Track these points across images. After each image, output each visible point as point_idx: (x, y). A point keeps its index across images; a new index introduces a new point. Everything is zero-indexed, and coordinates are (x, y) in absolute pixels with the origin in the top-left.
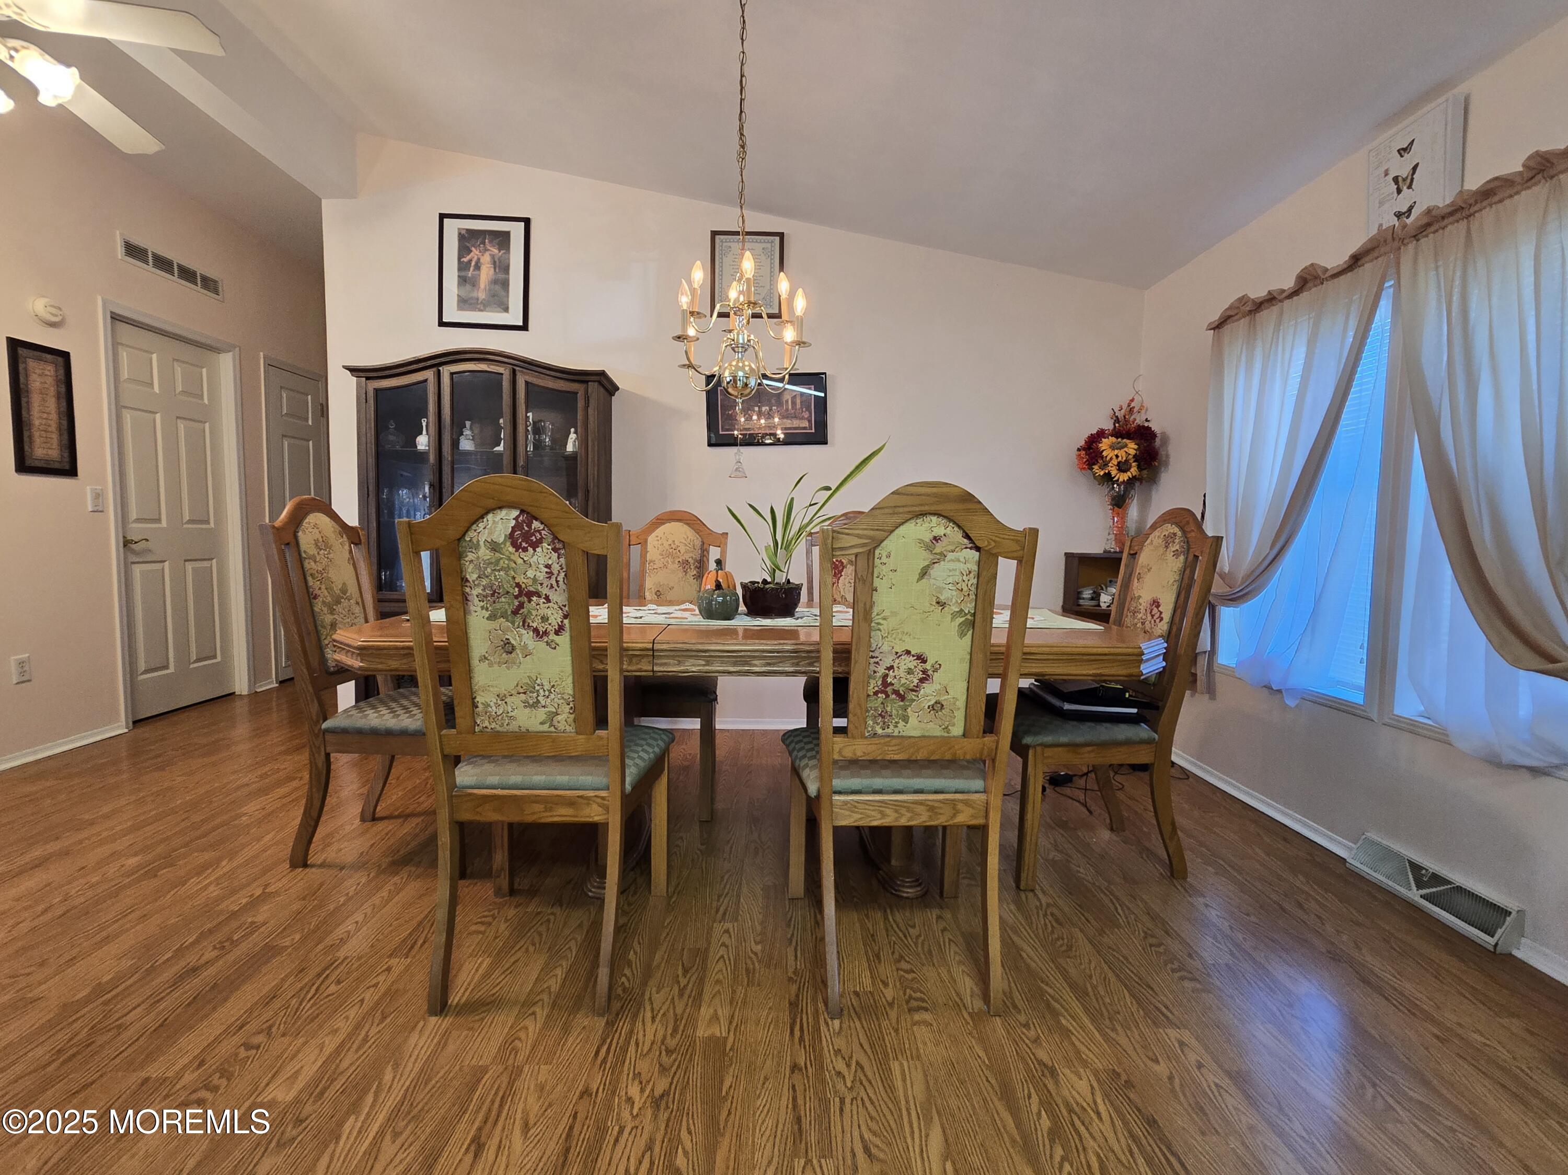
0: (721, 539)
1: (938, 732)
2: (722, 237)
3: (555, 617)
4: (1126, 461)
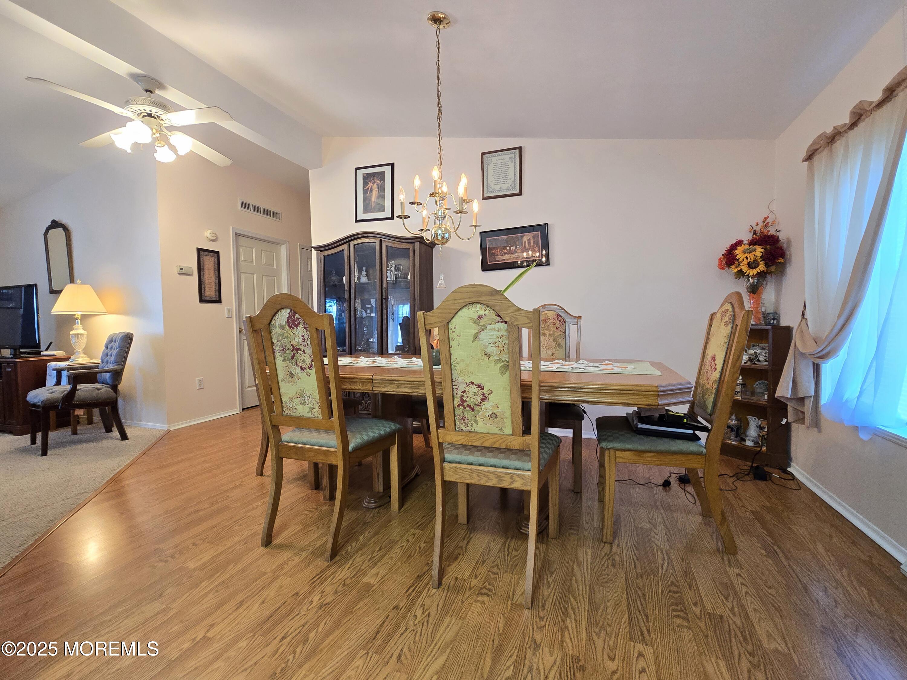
1: (497, 431)
2: (487, 155)
3: (308, 361)
4: (755, 261)
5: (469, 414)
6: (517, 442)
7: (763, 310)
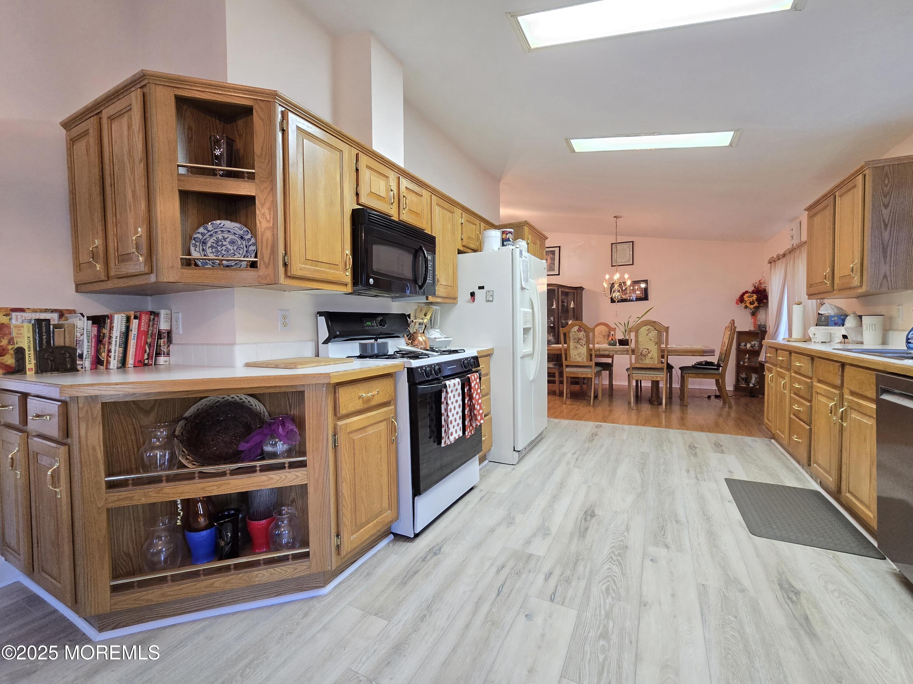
0: (614, 330)
1: (652, 362)
2: (614, 245)
3: (584, 343)
4: (753, 301)
5: (643, 358)
6: (659, 366)
7: (759, 323)
